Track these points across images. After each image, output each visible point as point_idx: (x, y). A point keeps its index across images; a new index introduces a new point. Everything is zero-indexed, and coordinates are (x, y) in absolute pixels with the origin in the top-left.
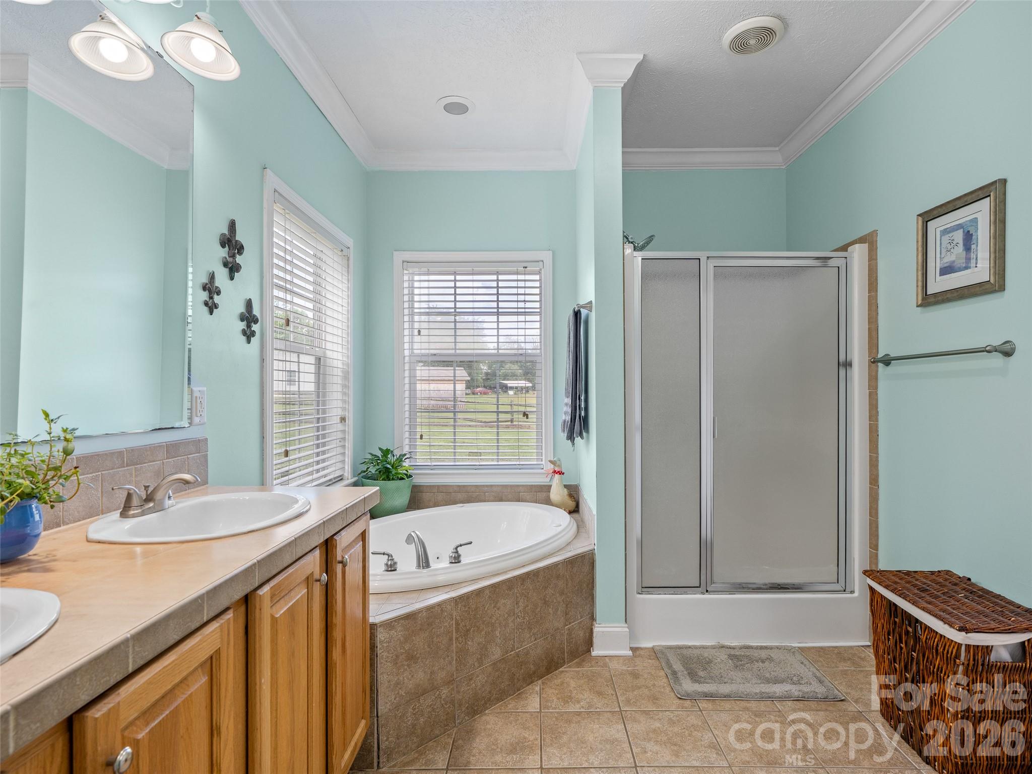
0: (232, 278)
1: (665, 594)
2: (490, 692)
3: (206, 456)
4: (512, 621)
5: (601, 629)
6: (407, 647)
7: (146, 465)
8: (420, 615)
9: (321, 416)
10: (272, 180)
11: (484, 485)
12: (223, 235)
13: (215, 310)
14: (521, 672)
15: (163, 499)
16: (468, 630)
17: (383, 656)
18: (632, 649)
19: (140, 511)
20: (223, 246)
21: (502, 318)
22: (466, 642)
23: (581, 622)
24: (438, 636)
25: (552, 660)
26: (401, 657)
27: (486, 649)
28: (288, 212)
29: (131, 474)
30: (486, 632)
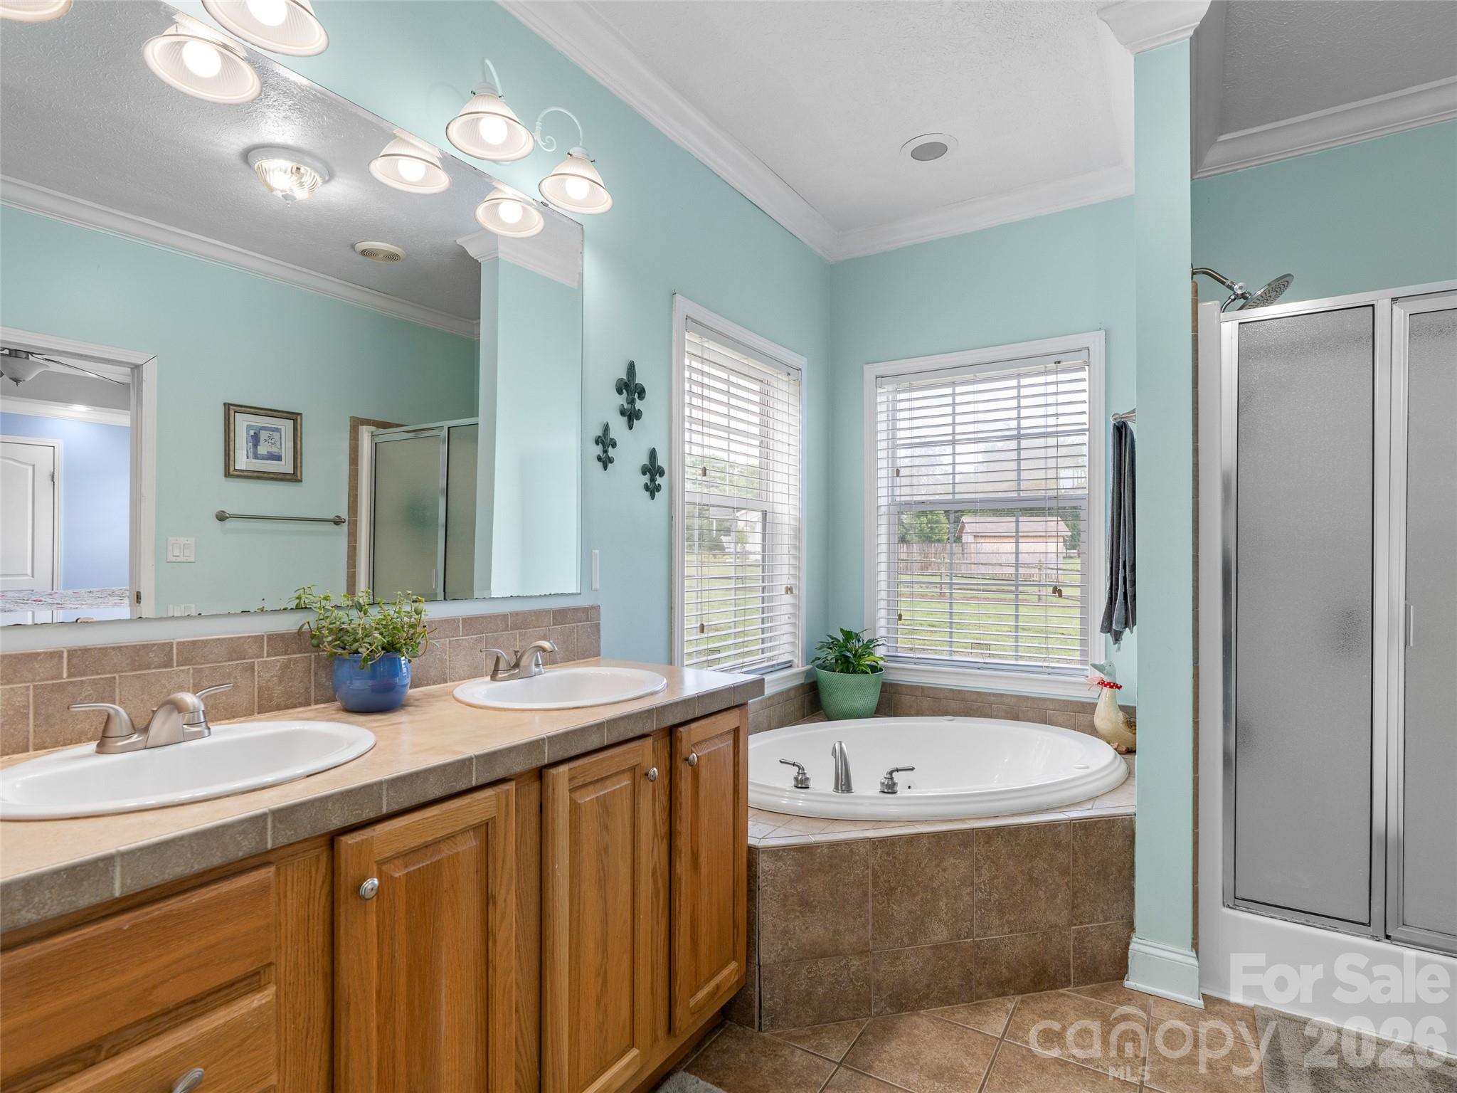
0: (631, 427)
1: (1286, 920)
2: (928, 986)
3: (598, 626)
4: (968, 894)
5: (1142, 948)
6: (800, 888)
7: (530, 630)
8: (819, 851)
9: (766, 584)
10: (683, 305)
11: (990, 693)
12: (621, 380)
13: (610, 465)
14: (983, 973)
15: (530, 665)
16: (893, 889)
17: (766, 890)
18: (1206, 997)
19: (506, 675)
20: (620, 392)
21: (1024, 443)
22: (888, 903)
23: (1104, 927)
24: (845, 885)
25: (1045, 972)
26: (791, 899)
27: (923, 923)
28: (706, 340)
29: (515, 639)
30: (922, 899)
